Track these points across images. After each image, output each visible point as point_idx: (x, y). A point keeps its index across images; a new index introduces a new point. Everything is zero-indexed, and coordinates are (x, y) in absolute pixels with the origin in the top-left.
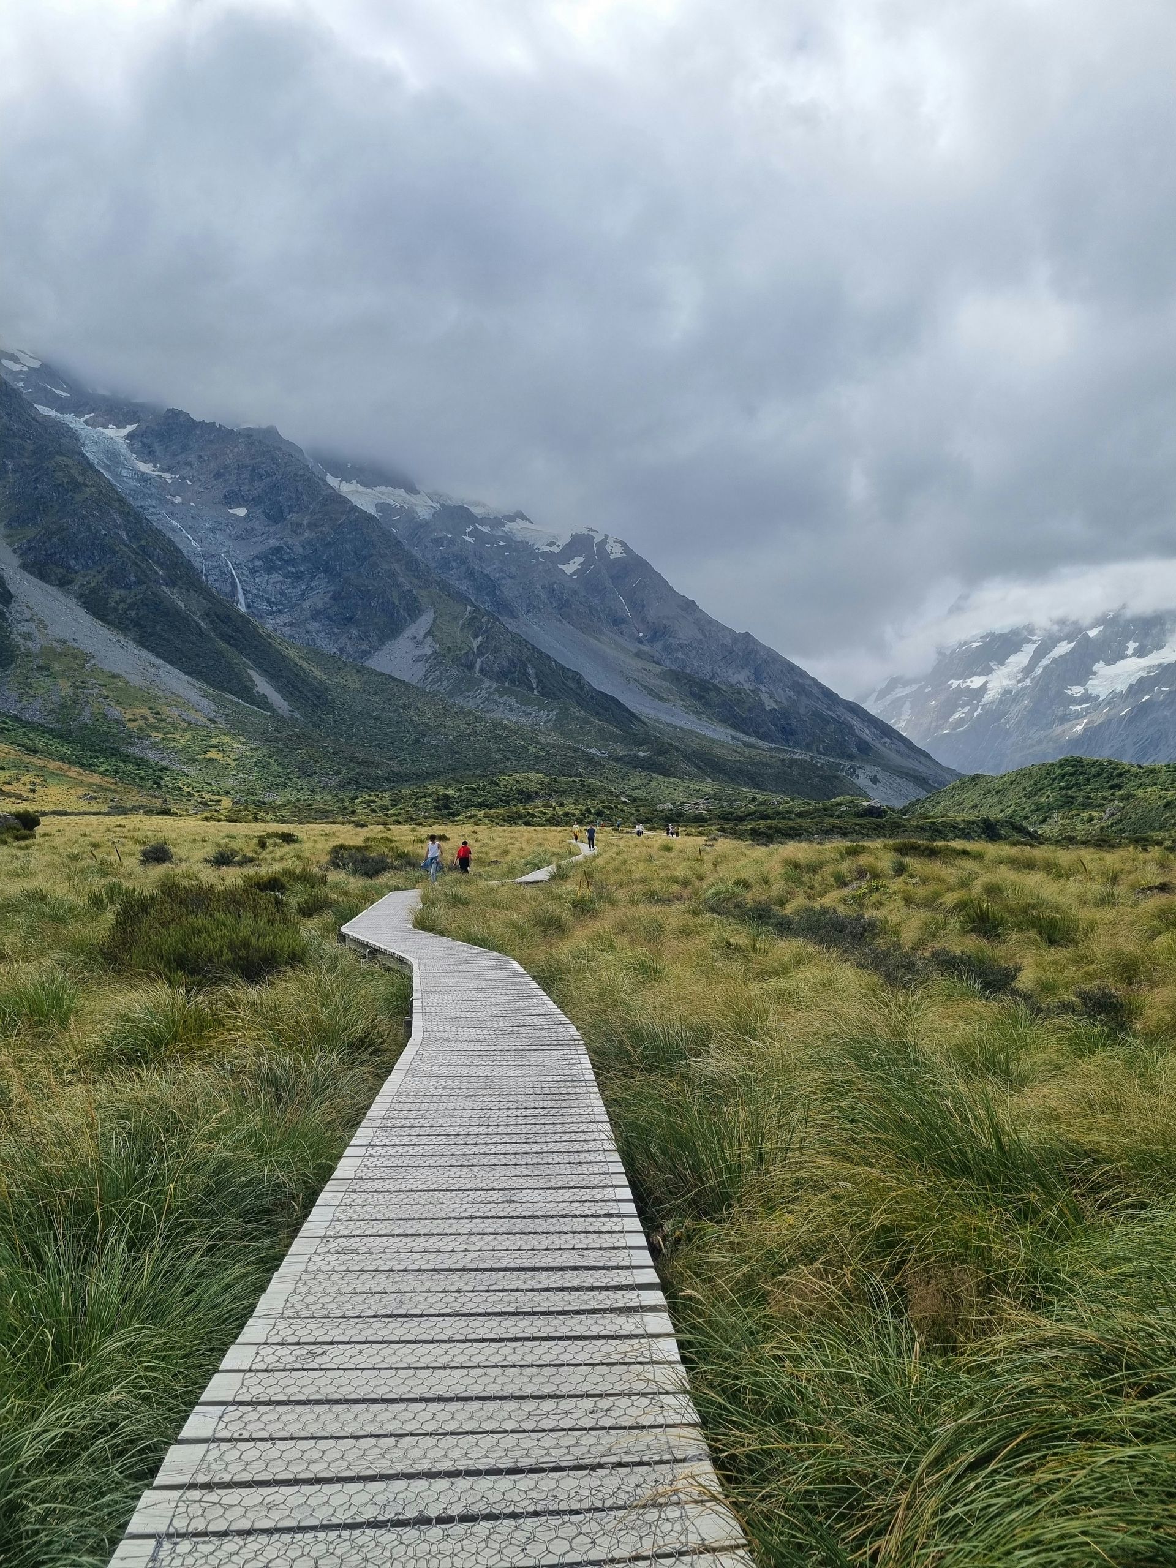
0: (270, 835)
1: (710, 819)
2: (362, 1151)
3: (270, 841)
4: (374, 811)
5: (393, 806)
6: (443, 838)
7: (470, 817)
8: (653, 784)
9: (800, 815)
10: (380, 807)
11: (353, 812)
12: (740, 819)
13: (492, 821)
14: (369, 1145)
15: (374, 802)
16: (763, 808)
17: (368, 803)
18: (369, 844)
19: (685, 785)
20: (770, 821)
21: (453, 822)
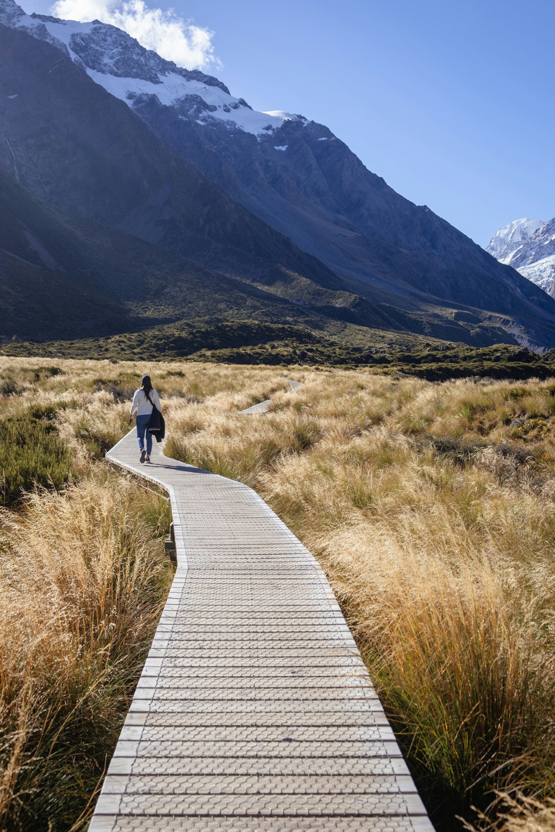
0: (41, 369)
1: (392, 361)
2: (152, 682)
3: (41, 375)
4: (123, 349)
5: (139, 346)
6: (181, 374)
7: (200, 356)
8: (347, 331)
9: (465, 359)
10: (129, 346)
11: (107, 350)
12: (418, 361)
13: (220, 360)
14: (159, 676)
15: (123, 342)
16: (434, 353)
17: (119, 342)
18: (121, 378)
19: (372, 332)
20: (440, 364)
21: (187, 360)
